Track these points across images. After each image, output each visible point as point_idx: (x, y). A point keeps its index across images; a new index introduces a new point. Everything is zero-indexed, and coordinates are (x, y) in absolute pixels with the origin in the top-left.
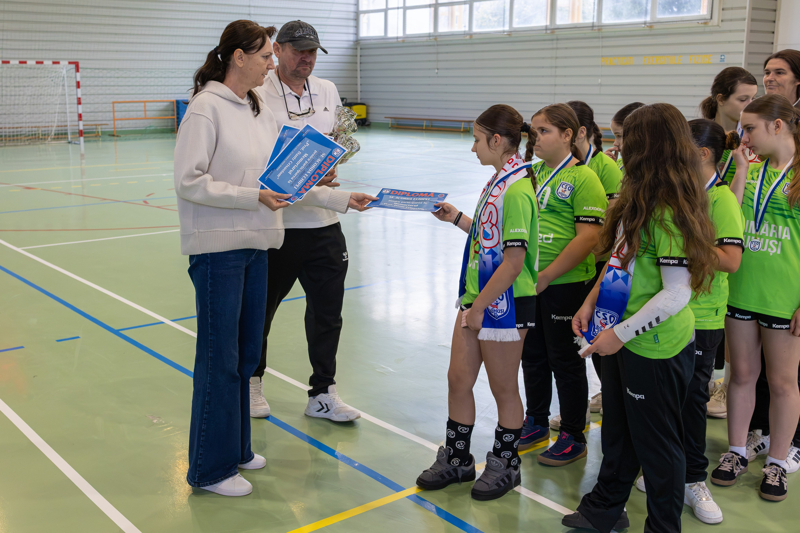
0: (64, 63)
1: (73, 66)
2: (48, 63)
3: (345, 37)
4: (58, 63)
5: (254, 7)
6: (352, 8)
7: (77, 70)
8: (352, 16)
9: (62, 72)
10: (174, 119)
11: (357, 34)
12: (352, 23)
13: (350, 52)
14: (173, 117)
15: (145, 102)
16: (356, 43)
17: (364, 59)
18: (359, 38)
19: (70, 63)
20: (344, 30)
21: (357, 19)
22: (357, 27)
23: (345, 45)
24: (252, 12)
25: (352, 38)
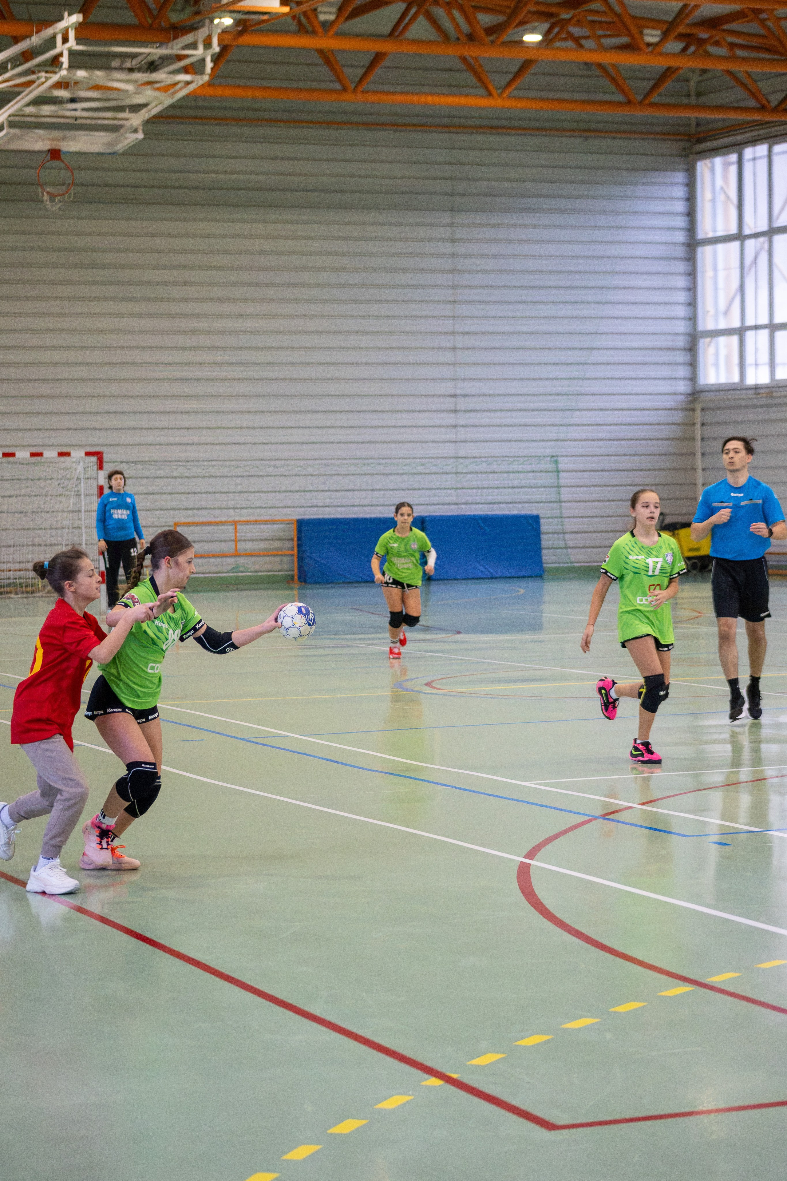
0: (78, 454)
1: (94, 459)
2: (50, 454)
3: (665, 387)
4: (68, 454)
5: (464, 333)
6: (681, 327)
7: (101, 467)
8: (681, 342)
9: (76, 470)
10: (293, 555)
11: (693, 379)
12: (682, 357)
13: (677, 417)
14: (292, 552)
15: (235, 523)
16: (690, 398)
17: (710, 431)
18: (698, 388)
19: (88, 454)
20: (665, 372)
21: (692, 349)
22: (693, 364)
23: (667, 402)
24: (460, 344)
25: (683, 387)
